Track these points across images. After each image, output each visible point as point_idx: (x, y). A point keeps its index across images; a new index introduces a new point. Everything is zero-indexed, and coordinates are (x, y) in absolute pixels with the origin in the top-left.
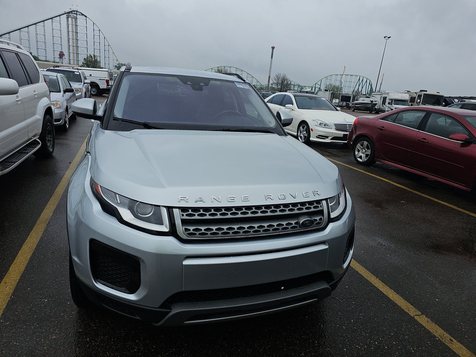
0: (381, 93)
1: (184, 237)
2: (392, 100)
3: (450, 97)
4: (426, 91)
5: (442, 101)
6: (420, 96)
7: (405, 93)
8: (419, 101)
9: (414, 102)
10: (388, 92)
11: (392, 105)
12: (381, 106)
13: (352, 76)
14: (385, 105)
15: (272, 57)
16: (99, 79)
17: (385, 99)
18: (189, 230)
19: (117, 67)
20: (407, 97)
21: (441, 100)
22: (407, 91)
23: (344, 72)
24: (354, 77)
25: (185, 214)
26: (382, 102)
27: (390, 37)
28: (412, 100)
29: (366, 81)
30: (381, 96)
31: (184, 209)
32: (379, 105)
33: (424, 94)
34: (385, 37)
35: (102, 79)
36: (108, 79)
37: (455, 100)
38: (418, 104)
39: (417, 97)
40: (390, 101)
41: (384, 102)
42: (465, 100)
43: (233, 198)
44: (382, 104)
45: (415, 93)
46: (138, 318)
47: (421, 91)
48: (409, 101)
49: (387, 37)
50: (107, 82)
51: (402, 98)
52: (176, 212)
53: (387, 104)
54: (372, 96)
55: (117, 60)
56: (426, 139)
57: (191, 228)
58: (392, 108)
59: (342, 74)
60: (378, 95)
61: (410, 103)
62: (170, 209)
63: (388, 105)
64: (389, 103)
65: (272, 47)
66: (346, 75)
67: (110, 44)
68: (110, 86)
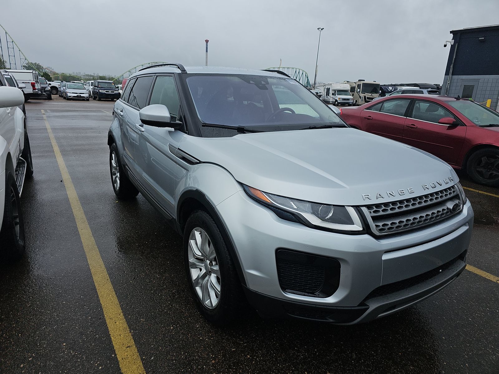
0: (324, 84)
1: (377, 233)
2: (335, 91)
3: (385, 85)
4: (364, 81)
5: (379, 89)
6: (359, 86)
7: (345, 83)
8: (359, 90)
9: (354, 92)
10: (331, 83)
11: (335, 95)
12: (325, 97)
13: (288, 69)
14: (329, 95)
15: (207, 51)
16: (22, 83)
17: (328, 90)
18: (379, 226)
19: (26, 67)
20: (348, 87)
21: (377, 88)
22: (347, 81)
23: (280, 65)
24: (290, 69)
25: (372, 211)
26: (326, 94)
27: (323, 29)
28: (353, 89)
29: (303, 73)
30: (324, 87)
31: (369, 207)
32: (324, 96)
33: (363, 83)
34: (318, 29)
35: (26, 83)
36: (34, 82)
37: (389, 87)
38: (359, 93)
39: (356, 87)
40: (334, 92)
41: (328, 94)
42: (397, 87)
43: (403, 192)
44: (326, 95)
45: (355, 83)
46: (331, 321)
47: (359, 80)
48: (349, 91)
49: (320, 29)
50: (33, 85)
51: (344, 88)
52: (364, 210)
53: (331, 94)
54: (316, 88)
55: (26, 59)
56: (414, 125)
57: (380, 224)
58: (336, 99)
59: (279, 67)
60: (322, 87)
61: (350, 93)
62: (357, 208)
63: (332, 96)
64: (333, 94)
65: (205, 40)
66: (283, 68)
67: (14, 40)
68: (37, 90)
